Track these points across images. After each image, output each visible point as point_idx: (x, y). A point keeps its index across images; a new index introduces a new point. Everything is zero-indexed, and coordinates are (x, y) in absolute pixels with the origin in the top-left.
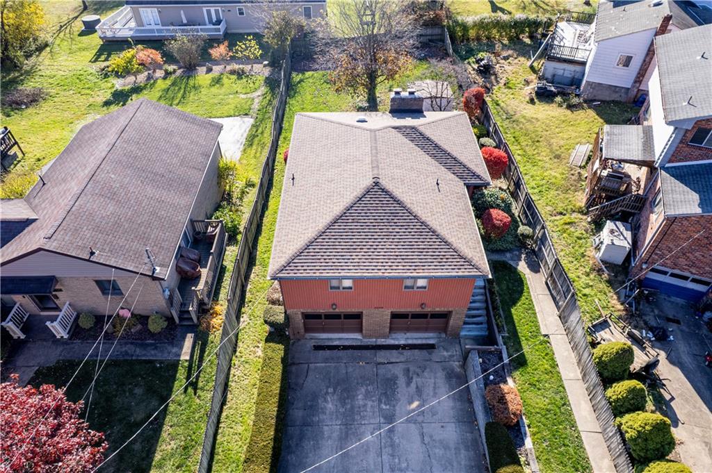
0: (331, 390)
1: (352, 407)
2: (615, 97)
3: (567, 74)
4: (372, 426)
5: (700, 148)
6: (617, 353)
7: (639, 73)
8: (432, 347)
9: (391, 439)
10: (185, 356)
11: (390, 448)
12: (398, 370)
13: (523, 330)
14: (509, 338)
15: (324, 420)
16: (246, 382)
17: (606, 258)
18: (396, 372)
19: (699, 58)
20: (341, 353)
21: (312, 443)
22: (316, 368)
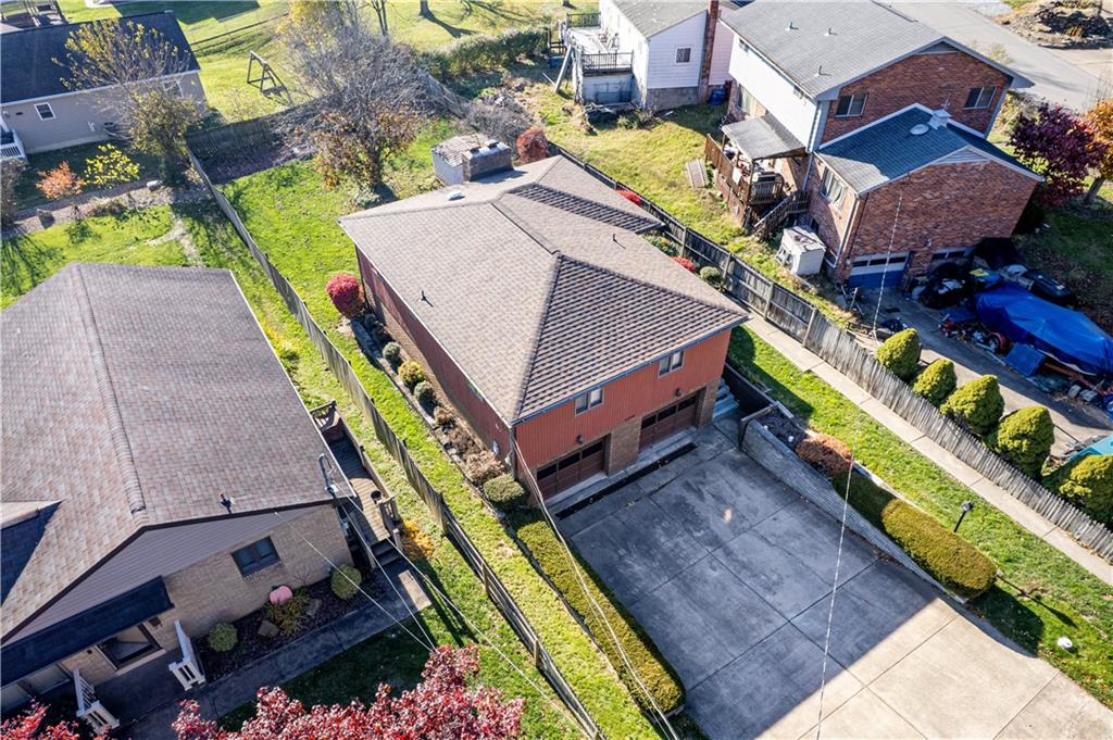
0: (622, 552)
1: (665, 556)
2: (685, 101)
3: (613, 89)
4: (705, 560)
5: (847, 119)
6: (907, 343)
7: (703, 67)
8: (690, 448)
9: (738, 561)
10: (422, 604)
11: (744, 571)
12: (677, 490)
13: (782, 378)
14: (774, 392)
15: (646, 588)
16: (526, 592)
17: (804, 271)
18: (678, 493)
19: (788, 29)
20: (597, 506)
21: (657, 617)
22: (582, 537)
